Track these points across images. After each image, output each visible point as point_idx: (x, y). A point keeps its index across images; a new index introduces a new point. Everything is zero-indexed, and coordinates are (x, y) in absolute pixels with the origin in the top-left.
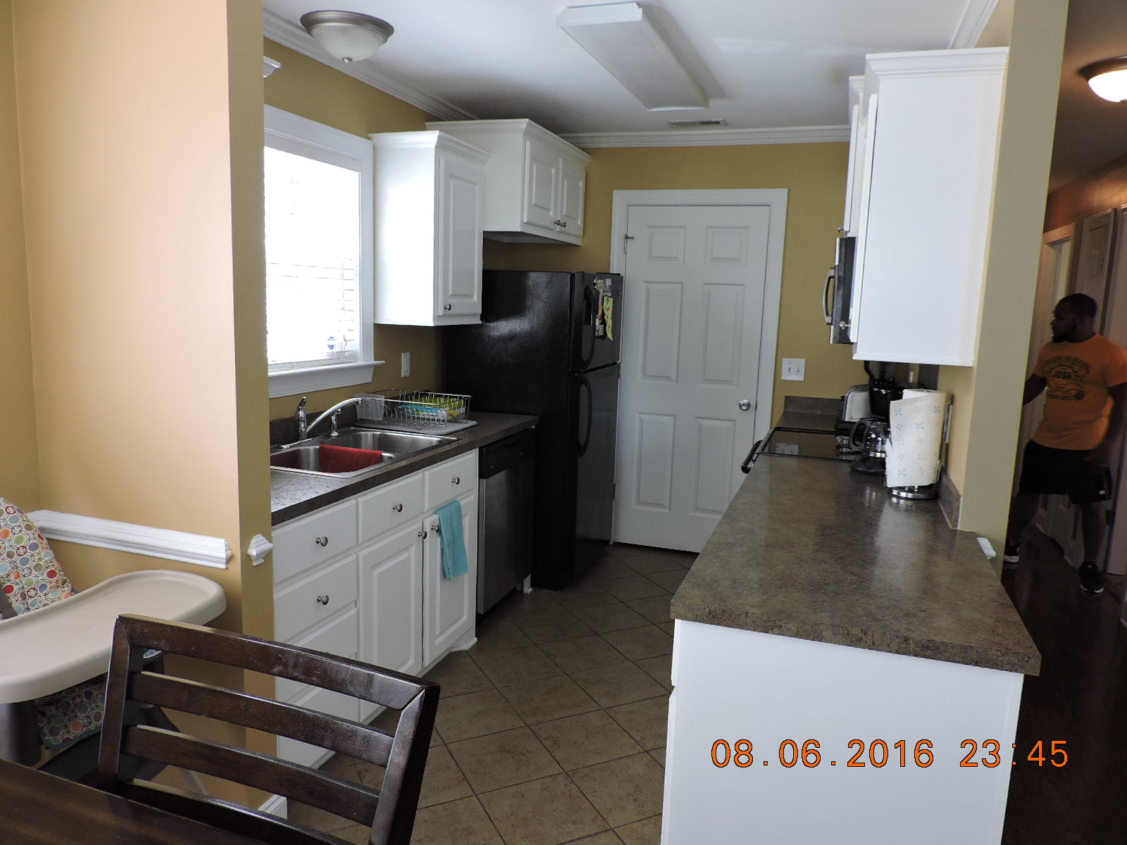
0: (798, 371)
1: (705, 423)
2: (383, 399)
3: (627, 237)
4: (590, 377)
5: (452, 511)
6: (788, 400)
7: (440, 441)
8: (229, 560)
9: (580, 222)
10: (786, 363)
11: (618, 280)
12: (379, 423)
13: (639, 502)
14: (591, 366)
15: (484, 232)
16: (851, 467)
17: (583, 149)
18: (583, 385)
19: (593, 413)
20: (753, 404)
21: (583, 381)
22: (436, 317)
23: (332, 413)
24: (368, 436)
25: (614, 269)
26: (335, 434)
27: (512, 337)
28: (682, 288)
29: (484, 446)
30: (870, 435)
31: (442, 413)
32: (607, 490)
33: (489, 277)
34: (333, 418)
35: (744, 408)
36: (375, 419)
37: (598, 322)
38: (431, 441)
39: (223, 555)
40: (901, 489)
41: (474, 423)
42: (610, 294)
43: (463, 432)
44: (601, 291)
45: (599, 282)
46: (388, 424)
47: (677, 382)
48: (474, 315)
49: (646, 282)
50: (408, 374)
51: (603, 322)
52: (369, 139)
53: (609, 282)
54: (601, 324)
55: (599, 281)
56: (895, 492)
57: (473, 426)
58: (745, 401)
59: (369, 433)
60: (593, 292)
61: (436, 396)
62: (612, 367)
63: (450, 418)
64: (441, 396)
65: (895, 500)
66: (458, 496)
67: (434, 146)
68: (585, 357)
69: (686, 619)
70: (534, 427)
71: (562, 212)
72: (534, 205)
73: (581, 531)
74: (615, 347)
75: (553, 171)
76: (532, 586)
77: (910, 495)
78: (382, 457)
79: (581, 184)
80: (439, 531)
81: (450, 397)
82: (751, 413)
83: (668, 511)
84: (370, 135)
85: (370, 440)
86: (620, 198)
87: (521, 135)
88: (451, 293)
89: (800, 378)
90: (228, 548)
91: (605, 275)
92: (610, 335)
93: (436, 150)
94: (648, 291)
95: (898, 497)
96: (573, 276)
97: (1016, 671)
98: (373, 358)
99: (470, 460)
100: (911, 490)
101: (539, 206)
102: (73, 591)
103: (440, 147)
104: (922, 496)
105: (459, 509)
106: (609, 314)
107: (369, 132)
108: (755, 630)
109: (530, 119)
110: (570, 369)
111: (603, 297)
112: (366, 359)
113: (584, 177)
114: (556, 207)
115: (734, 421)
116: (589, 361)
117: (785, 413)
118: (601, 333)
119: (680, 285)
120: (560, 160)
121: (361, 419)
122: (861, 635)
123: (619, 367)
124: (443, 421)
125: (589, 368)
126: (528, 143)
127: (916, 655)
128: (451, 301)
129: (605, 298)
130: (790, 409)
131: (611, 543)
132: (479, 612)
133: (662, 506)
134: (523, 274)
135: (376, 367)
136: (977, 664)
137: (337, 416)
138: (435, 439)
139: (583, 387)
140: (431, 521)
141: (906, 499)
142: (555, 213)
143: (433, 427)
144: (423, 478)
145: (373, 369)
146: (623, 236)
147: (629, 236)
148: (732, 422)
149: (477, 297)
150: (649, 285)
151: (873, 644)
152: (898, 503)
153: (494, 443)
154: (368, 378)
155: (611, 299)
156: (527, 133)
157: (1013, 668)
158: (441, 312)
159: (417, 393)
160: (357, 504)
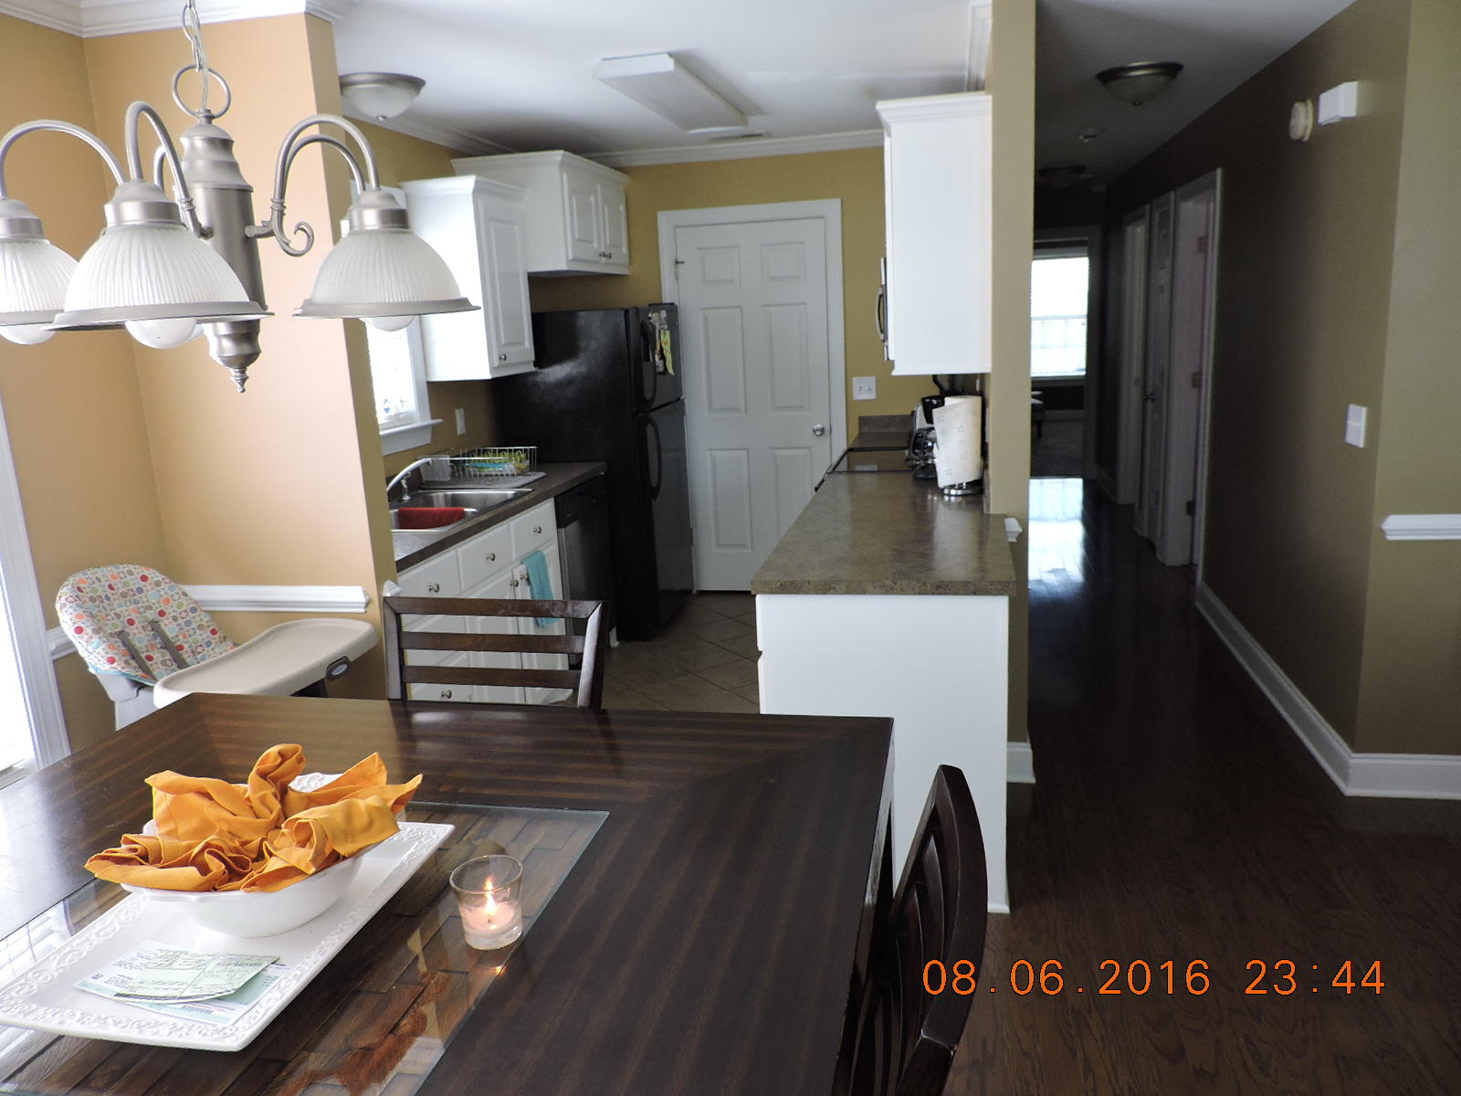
0: (870, 389)
1: (778, 452)
2: (448, 459)
3: (677, 262)
4: (654, 415)
5: (536, 559)
6: (863, 421)
7: (516, 494)
8: (368, 604)
9: (624, 250)
10: (857, 382)
11: (672, 309)
12: (447, 483)
13: (720, 546)
14: (655, 405)
15: (529, 274)
16: (914, 476)
17: (616, 169)
18: (649, 425)
19: (663, 454)
20: (827, 428)
21: (649, 421)
22: (492, 369)
23: (402, 478)
24: (439, 496)
25: (667, 299)
26: (406, 498)
27: (569, 381)
28: (742, 312)
29: (559, 495)
30: (926, 444)
31: (510, 467)
32: (685, 536)
33: (538, 320)
34: (404, 482)
35: (818, 433)
36: (442, 479)
37: (657, 358)
38: (506, 495)
39: (363, 600)
40: (952, 487)
41: (542, 474)
42: (666, 327)
43: (536, 483)
44: (657, 325)
45: (654, 316)
46: (457, 483)
47: (746, 412)
48: (528, 362)
49: (703, 309)
50: (464, 431)
51: (663, 357)
52: (400, 187)
53: (664, 314)
54: (660, 359)
55: (654, 314)
56: (946, 491)
57: (544, 477)
58: (819, 426)
59: (440, 494)
60: (650, 327)
61: (500, 451)
62: (676, 403)
63: (519, 471)
64: (505, 450)
65: (946, 498)
66: (541, 545)
67: (471, 190)
68: (648, 396)
69: (764, 593)
70: (603, 473)
71: (605, 242)
72: (579, 240)
73: (663, 584)
74: (677, 382)
75: (592, 199)
76: (618, 640)
77: (959, 492)
78: (464, 513)
79: (622, 208)
80: (528, 579)
81: (516, 450)
82: (826, 438)
83: (750, 550)
84: (400, 184)
85: (442, 501)
86: (666, 220)
87: (556, 169)
88: (503, 342)
89: (872, 396)
90: (366, 593)
91: (657, 306)
92: (671, 370)
93: (474, 197)
94: (706, 318)
95: (949, 495)
96: (627, 311)
97: (1001, 594)
98: (429, 417)
99: (546, 511)
100: (960, 487)
101: (583, 240)
102: (236, 645)
103: (477, 191)
104: (969, 492)
105: (543, 559)
106: (667, 348)
107: (400, 181)
108: (816, 593)
109: (565, 150)
110: (634, 410)
111: (660, 331)
112: (423, 419)
113: (624, 199)
114: (599, 239)
115: (810, 448)
116: (653, 399)
117: (861, 435)
118: (661, 369)
119: (739, 310)
120: (599, 187)
121: (427, 482)
122: (893, 584)
123: (683, 404)
124: (513, 475)
125: (653, 407)
126: (565, 175)
127: (933, 594)
128: (506, 350)
129: (662, 331)
130: (866, 429)
131: (695, 592)
132: (572, 663)
133: (743, 546)
134: (572, 314)
135: (433, 426)
136: (974, 594)
137: (407, 480)
138: (510, 493)
139: (650, 429)
140: (519, 571)
141: (956, 496)
142: (599, 245)
143: (501, 482)
144: (509, 528)
145: (430, 430)
146: (673, 260)
147: (680, 260)
148: (807, 450)
149: (528, 343)
150: (706, 312)
151: (902, 590)
152: (950, 500)
153: (566, 492)
154: (426, 439)
155: (668, 332)
156: (563, 164)
157: (999, 593)
158: (496, 364)
159: (479, 450)
160: (457, 555)
